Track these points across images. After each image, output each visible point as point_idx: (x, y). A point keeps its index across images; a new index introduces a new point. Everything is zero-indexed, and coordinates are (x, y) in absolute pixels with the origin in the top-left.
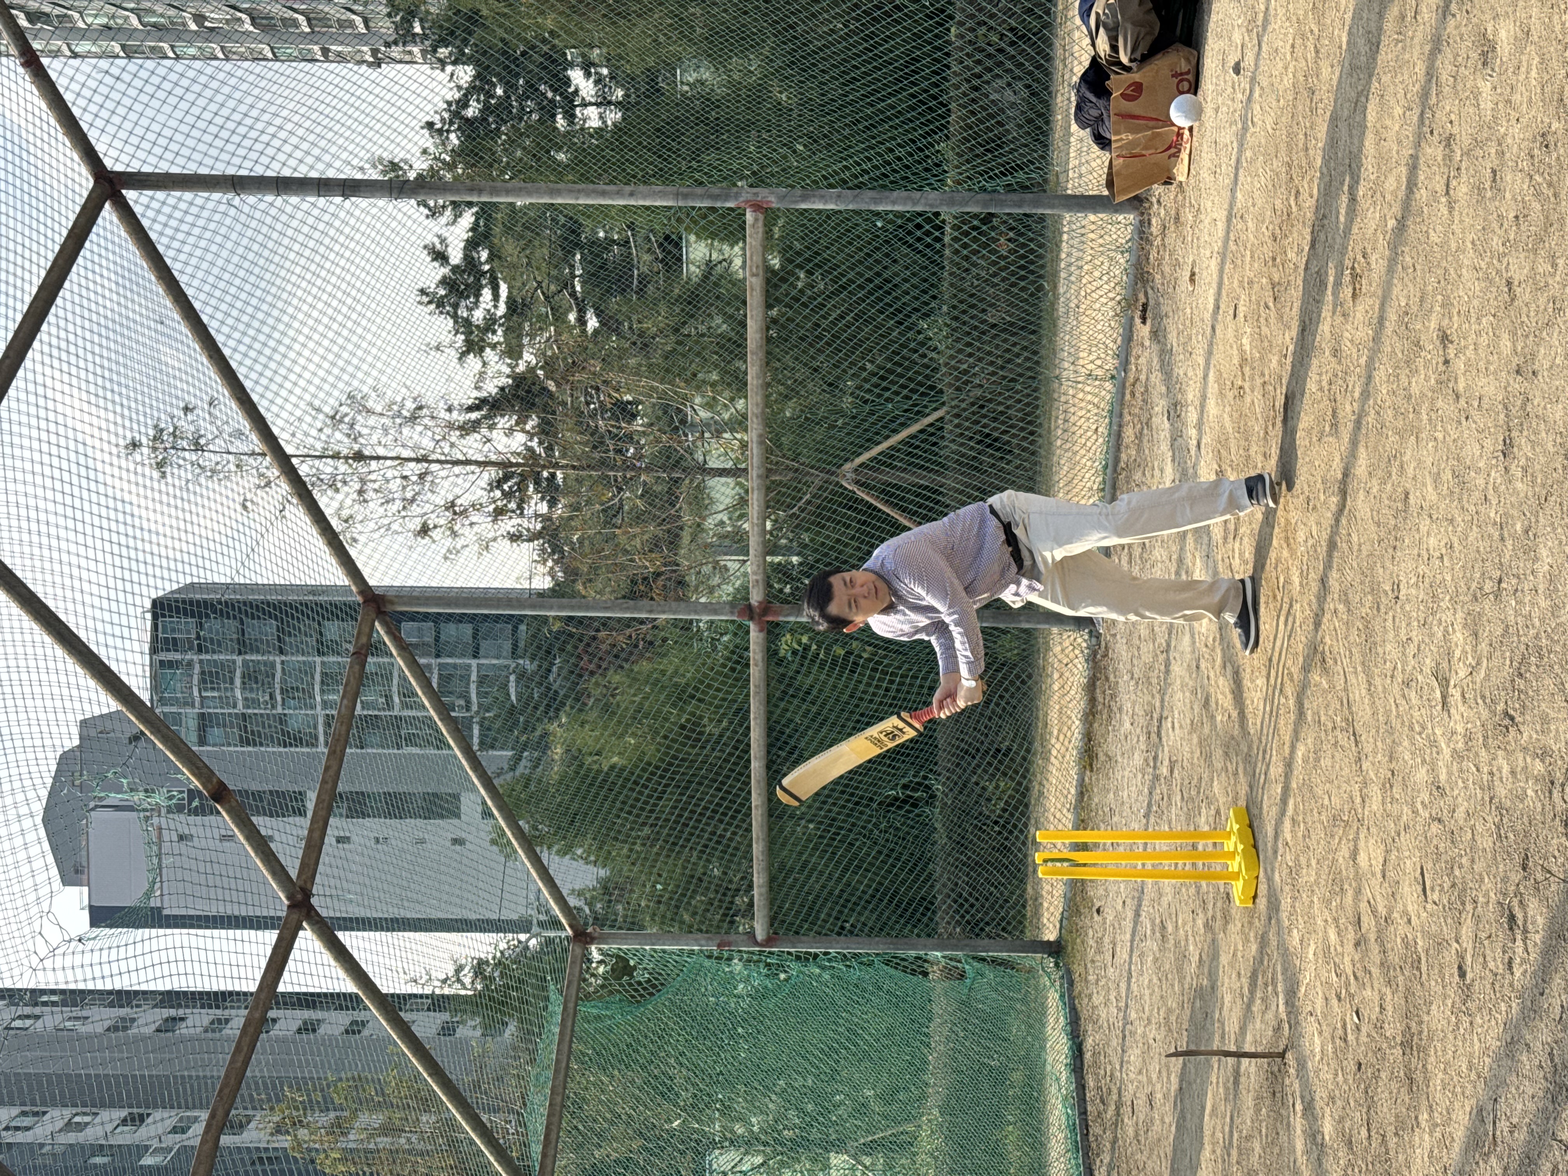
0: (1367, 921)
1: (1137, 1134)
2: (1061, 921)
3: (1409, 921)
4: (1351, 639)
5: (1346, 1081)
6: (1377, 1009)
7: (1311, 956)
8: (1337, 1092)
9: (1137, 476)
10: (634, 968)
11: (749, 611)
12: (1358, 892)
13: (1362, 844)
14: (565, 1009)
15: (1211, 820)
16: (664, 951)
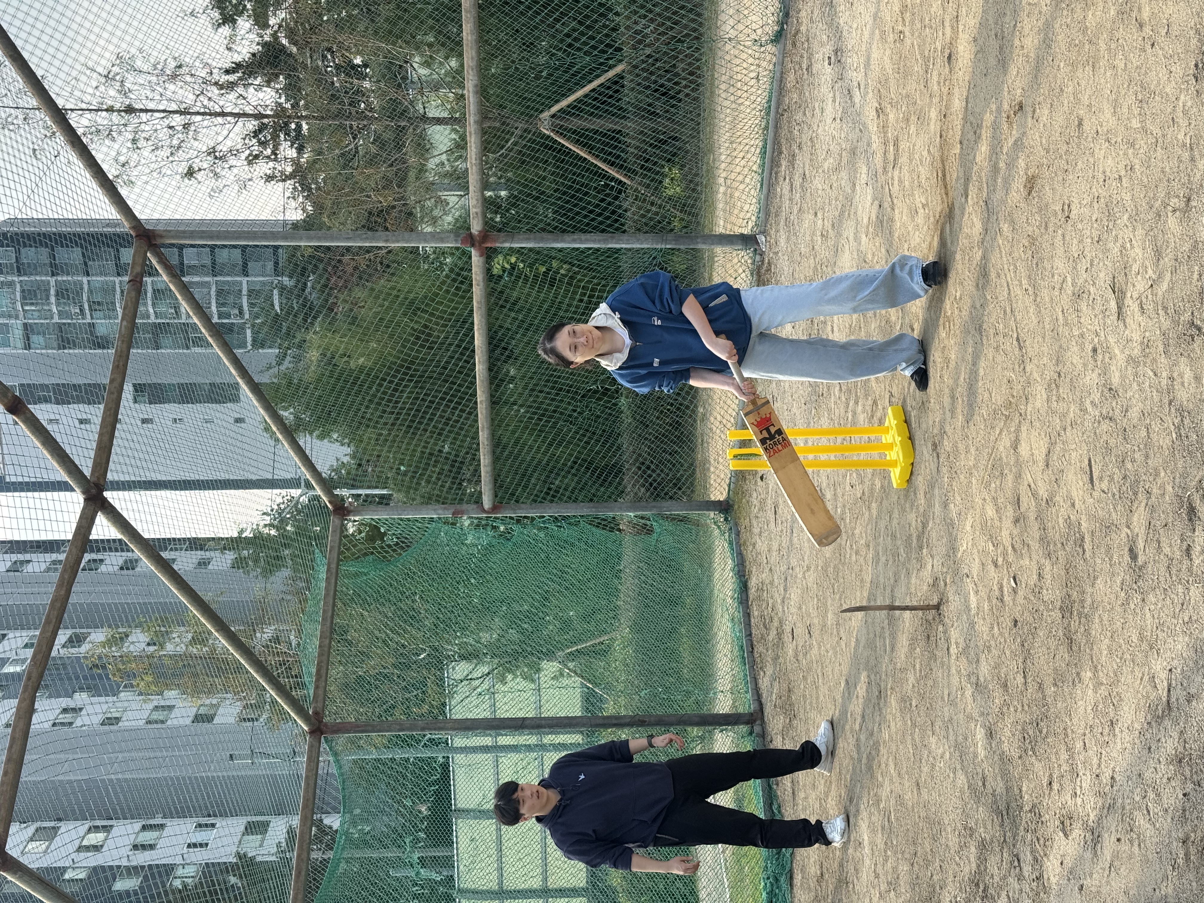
0: (1027, 501)
1: (796, 656)
2: (729, 485)
3: (1073, 505)
4: (1016, 255)
5: (1001, 634)
6: (1035, 577)
7: (968, 528)
8: (993, 643)
9: (799, 117)
10: (385, 534)
11: (470, 239)
12: (1018, 476)
13: (1023, 435)
14: (328, 570)
15: (868, 408)
16: (409, 520)
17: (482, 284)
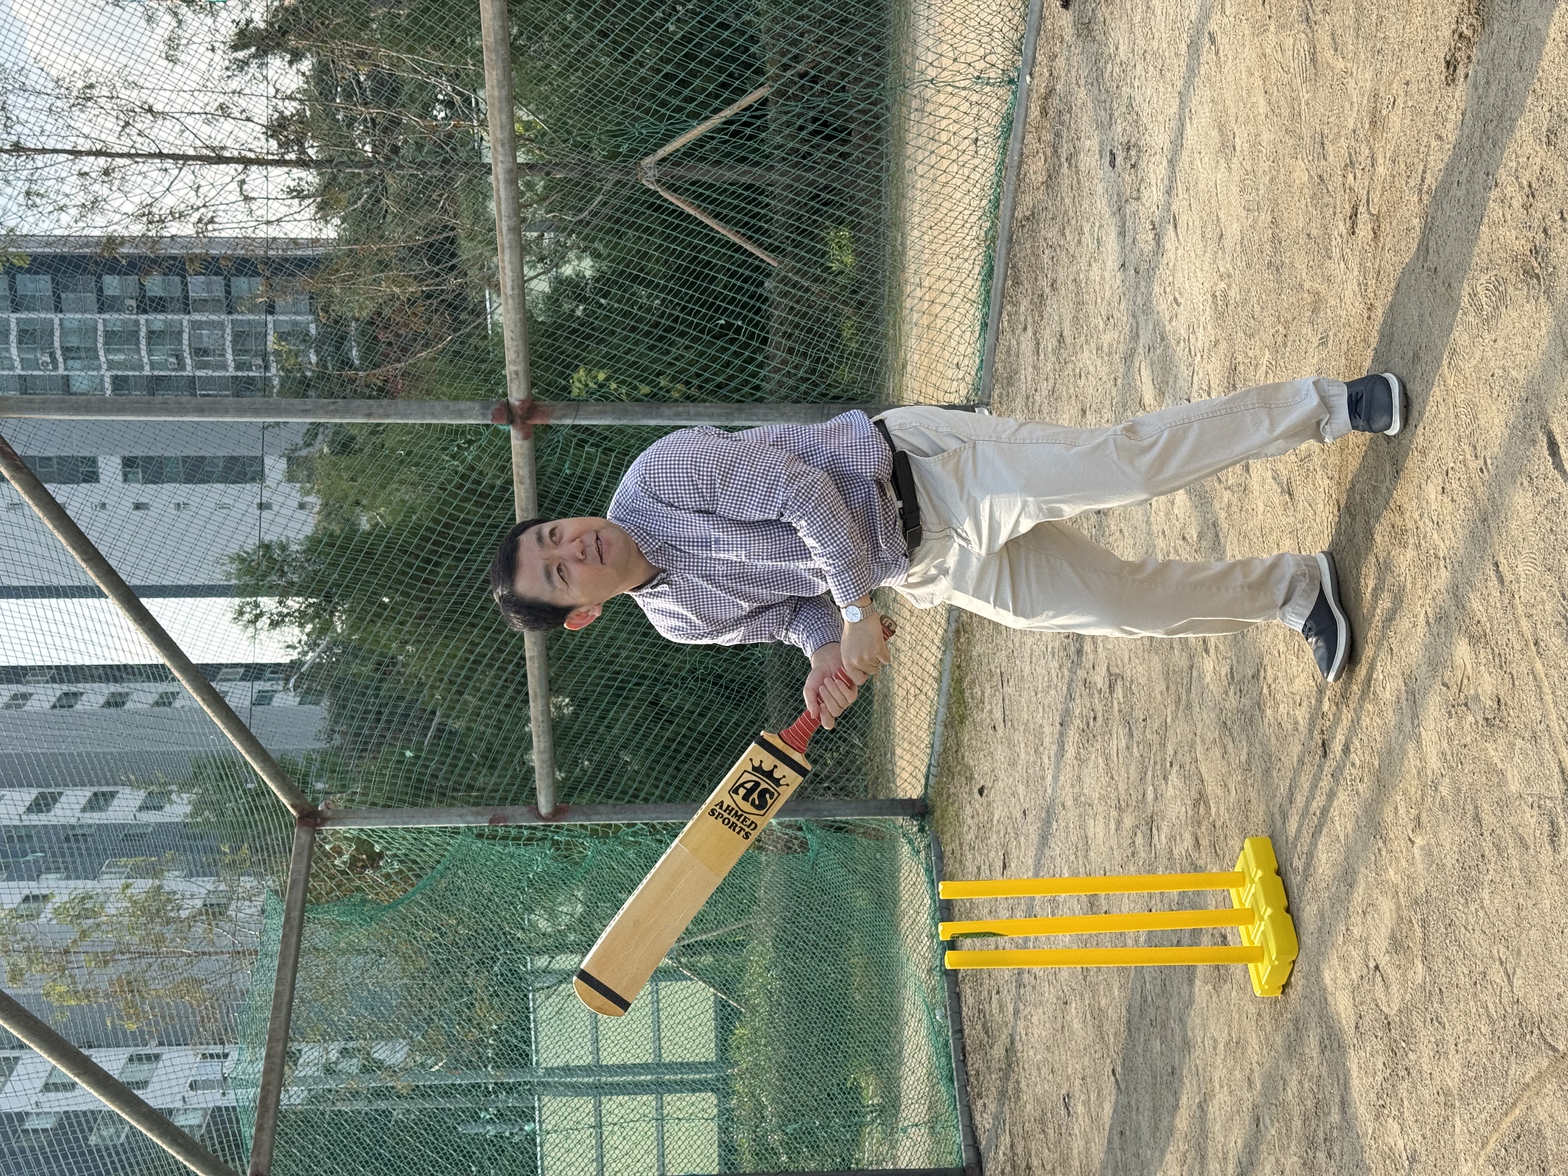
2: (927, 778)
10: (380, 855)
11: (508, 413)
16: (419, 831)
17: (527, 481)
